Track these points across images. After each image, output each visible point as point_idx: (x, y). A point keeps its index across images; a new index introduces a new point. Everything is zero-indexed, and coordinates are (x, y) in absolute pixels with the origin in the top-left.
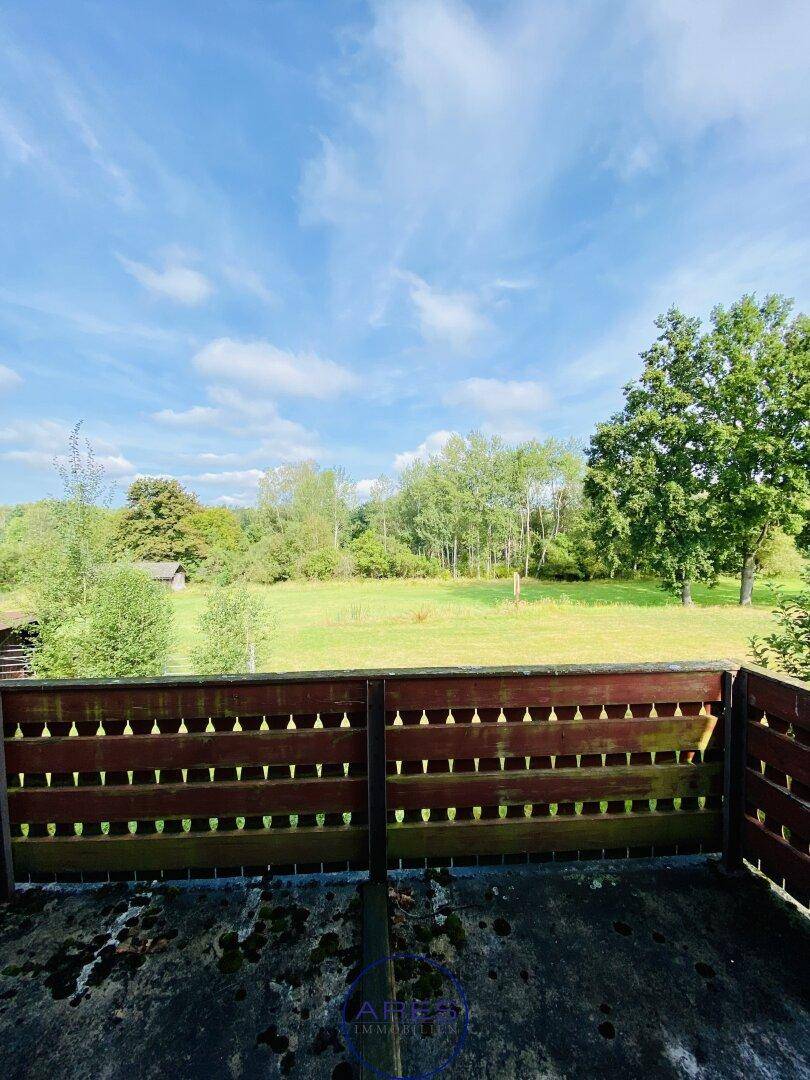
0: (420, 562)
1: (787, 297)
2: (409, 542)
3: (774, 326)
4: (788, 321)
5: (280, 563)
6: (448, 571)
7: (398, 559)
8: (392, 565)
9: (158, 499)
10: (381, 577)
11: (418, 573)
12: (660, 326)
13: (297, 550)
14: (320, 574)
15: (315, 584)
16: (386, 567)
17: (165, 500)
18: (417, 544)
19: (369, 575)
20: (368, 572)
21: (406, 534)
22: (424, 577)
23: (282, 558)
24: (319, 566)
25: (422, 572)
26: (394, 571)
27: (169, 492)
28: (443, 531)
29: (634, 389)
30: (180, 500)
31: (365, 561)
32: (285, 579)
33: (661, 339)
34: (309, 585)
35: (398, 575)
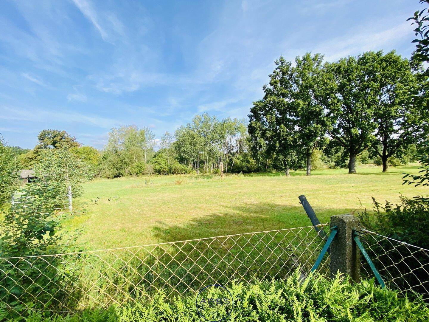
0: (183, 168)
1: (322, 54)
2: (178, 159)
3: (317, 66)
4: (322, 64)
5: (117, 169)
6: (195, 171)
7: (173, 166)
8: (171, 169)
9: (55, 139)
10: (166, 174)
11: (182, 172)
12: (276, 64)
13: (126, 163)
14: (137, 173)
15: (134, 178)
16: (168, 170)
17: (58, 140)
18: (182, 160)
19: (160, 174)
20: (159, 172)
21: (177, 156)
22: (185, 174)
23: (118, 166)
24: (136, 170)
25: (184, 172)
26: (171, 171)
27: (61, 136)
28: (193, 154)
29: (266, 88)
30: (67, 140)
31: (158, 167)
32: (120, 177)
33: (277, 69)
34: (131, 179)
35: (174, 173)
